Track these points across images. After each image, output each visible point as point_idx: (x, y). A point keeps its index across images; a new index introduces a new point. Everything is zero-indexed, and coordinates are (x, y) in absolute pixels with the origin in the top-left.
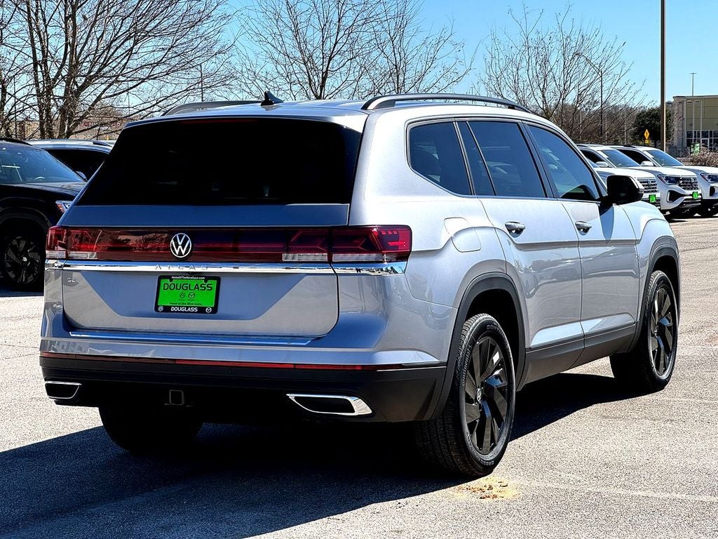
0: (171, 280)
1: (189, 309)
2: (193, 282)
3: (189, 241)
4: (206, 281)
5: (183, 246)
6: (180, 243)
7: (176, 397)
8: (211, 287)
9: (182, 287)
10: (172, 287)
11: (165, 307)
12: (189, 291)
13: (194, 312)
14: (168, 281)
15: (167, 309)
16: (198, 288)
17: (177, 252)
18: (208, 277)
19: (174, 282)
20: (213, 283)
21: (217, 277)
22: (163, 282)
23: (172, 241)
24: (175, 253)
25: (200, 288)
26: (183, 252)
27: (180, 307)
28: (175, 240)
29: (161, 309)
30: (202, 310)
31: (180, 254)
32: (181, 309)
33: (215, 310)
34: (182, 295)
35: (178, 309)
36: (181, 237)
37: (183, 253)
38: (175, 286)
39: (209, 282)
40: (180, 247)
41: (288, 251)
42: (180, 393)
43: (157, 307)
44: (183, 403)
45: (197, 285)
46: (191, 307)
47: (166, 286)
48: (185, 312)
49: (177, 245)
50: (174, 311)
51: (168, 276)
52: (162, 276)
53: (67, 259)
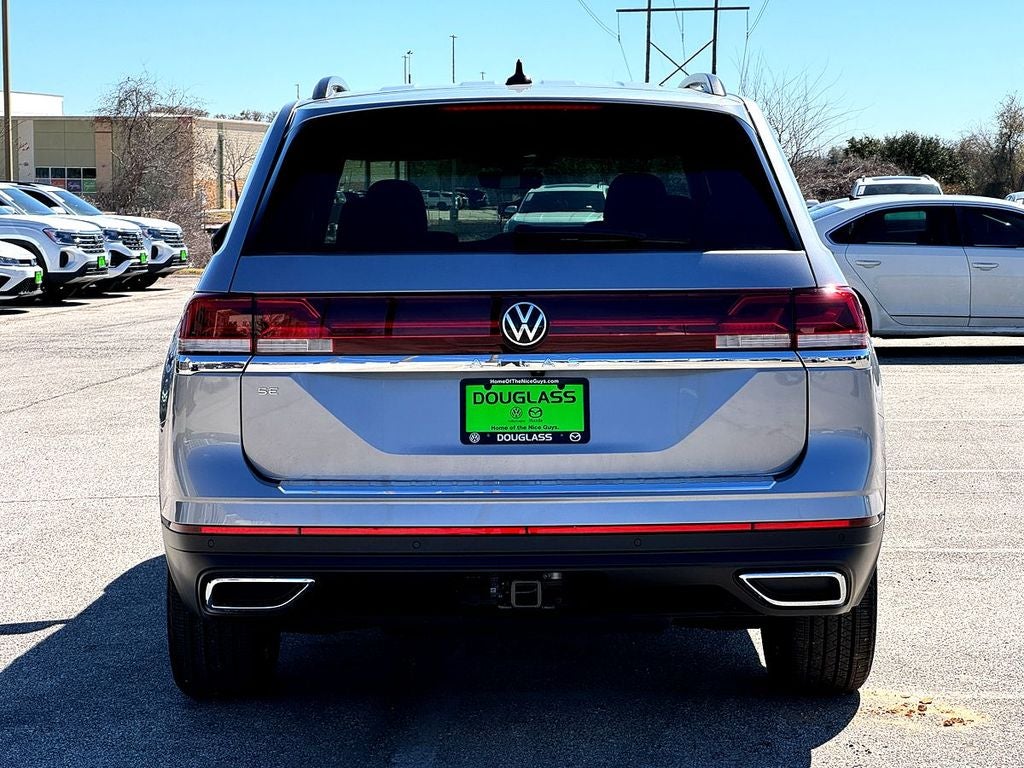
0: (488, 386)
1: (535, 437)
2: (536, 389)
3: (542, 316)
4: (561, 386)
5: (531, 325)
6: (524, 320)
8: (573, 398)
9: (512, 397)
10: (492, 398)
11: (483, 435)
12: (527, 406)
13: (545, 442)
14: (481, 388)
15: (488, 439)
16: (546, 399)
17: (518, 335)
18: (564, 379)
19: (494, 389)
20: (578, 389)
21: (582, 380)
22: (471, 389)
23: (507, 316)
24: (514, 338)
25: (550, 399)
26: (531, 335)
27: (514, 434)
28: (514, 315)
29: (475, 438)
30: (561, 439)
31: (525, 337)
32: (518, 437)
33: (586, 436)
34: (517, 413)
35: (511, 437)
36: (524, 309)
37: (531, 339)
38: (499, 398)
39: (568, 387)
41: (723, 332)
42: (537, 585)
43: (465, 437)
44: (539, 602)
45: (543, 393)
46: (537, 433)
47: (479, 398)
48: (526, 442)
49: (518, 324)
50: (504, 442)
51: (484, 380)
52: (467, 380)
53: (253, 354)
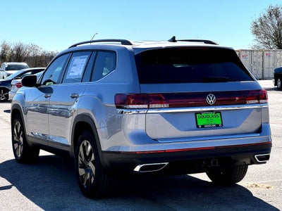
0: (201, 114)
2: (211, 114)
3: (215, 97)
4: (215, 114)
5: (213, 99)
6: (211, 98)
7: (215, 163)
10: (202, 117)
13: (214, 127)
15: (203, 126)
18: (217, 112)
20: (219, 114)
22: (197, 115)
23: (207, 97)
28: (209, 97)
29: (200, 127)
30: (217, 126)
33: (222, 125)
37: (213, 103)
40: (211, 100)
41: (248, 100)
42: (216, 161)
43: (198, 126)
44: (217, 165)
47: (199, 117)
48: (211, 127)
50: (206, 127)
52: (196, 113)
53: (149, 108)
